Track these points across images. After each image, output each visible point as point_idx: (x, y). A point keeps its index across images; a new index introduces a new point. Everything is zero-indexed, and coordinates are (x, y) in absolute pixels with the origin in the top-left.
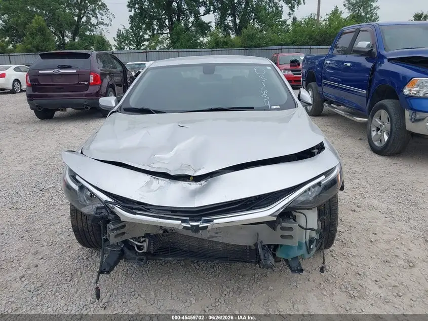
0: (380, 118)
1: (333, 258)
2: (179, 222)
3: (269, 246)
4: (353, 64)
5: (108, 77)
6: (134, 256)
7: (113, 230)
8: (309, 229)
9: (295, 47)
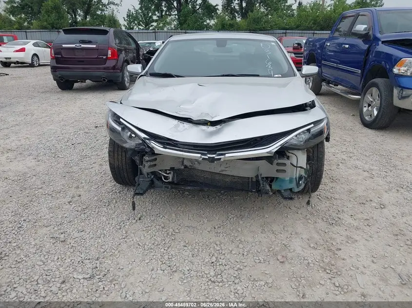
0: (372, 96)
1: (319, 200)
2: (199, 155)
3: (267, 178)
4: (351, 46)
5: (123, 52)
6: (161, 184)
7: (147, 162)
8: (298, 167)
9: (299, 32)
